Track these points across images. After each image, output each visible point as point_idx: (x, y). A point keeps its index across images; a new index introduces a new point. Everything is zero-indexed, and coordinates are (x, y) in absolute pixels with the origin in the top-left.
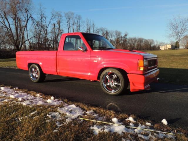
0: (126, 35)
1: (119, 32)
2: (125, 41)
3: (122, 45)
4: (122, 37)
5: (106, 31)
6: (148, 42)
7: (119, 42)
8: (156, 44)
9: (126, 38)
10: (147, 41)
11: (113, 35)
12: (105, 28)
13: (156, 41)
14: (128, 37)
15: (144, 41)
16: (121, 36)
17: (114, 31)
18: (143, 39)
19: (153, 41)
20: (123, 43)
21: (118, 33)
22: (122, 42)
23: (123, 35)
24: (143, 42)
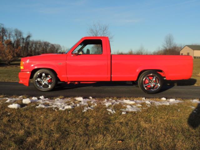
0: (29, 37)
1: (20, 31)
2: (28, 43)
3: (23, 49)
4: (23, 39)
5: (3, 28)
6: (55, 47)
7: (20, 45)
8: (62, 50)
9: (29, 41)
10: (53, 45)
11: (12, 35)
12: (2, 24)
13: (63, 47)
14: (31, 39)
15: (49, 45)
16: (22, 37)
17: (14, 29)
18: (49, 43)
19: (59, 46)
20: (25, 47)
21: (18, 33)
22: (24, 45)
23: (25, 36)
24: (49, 47)
